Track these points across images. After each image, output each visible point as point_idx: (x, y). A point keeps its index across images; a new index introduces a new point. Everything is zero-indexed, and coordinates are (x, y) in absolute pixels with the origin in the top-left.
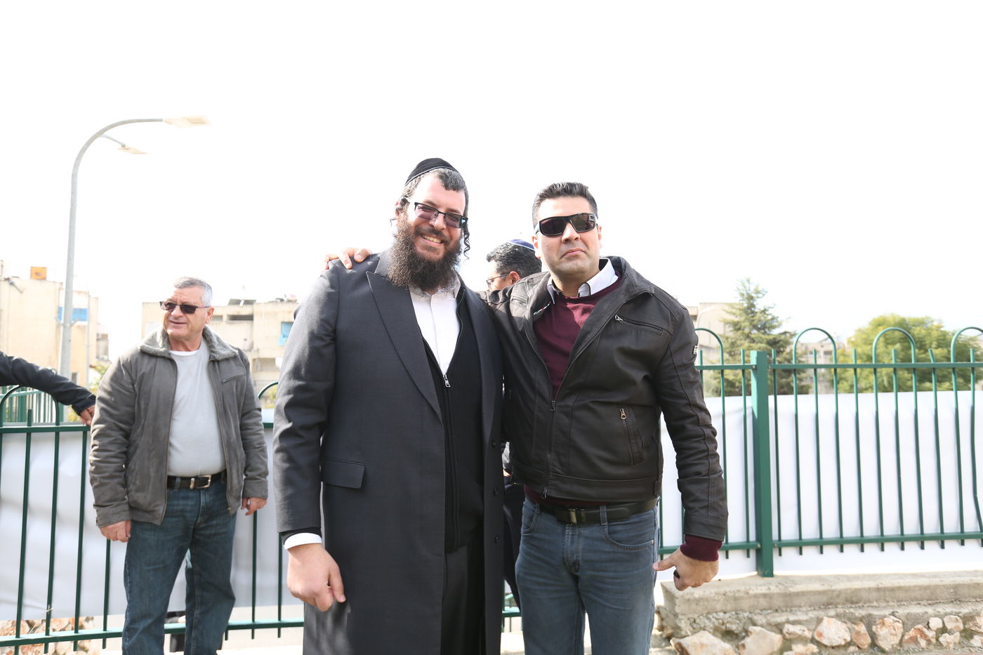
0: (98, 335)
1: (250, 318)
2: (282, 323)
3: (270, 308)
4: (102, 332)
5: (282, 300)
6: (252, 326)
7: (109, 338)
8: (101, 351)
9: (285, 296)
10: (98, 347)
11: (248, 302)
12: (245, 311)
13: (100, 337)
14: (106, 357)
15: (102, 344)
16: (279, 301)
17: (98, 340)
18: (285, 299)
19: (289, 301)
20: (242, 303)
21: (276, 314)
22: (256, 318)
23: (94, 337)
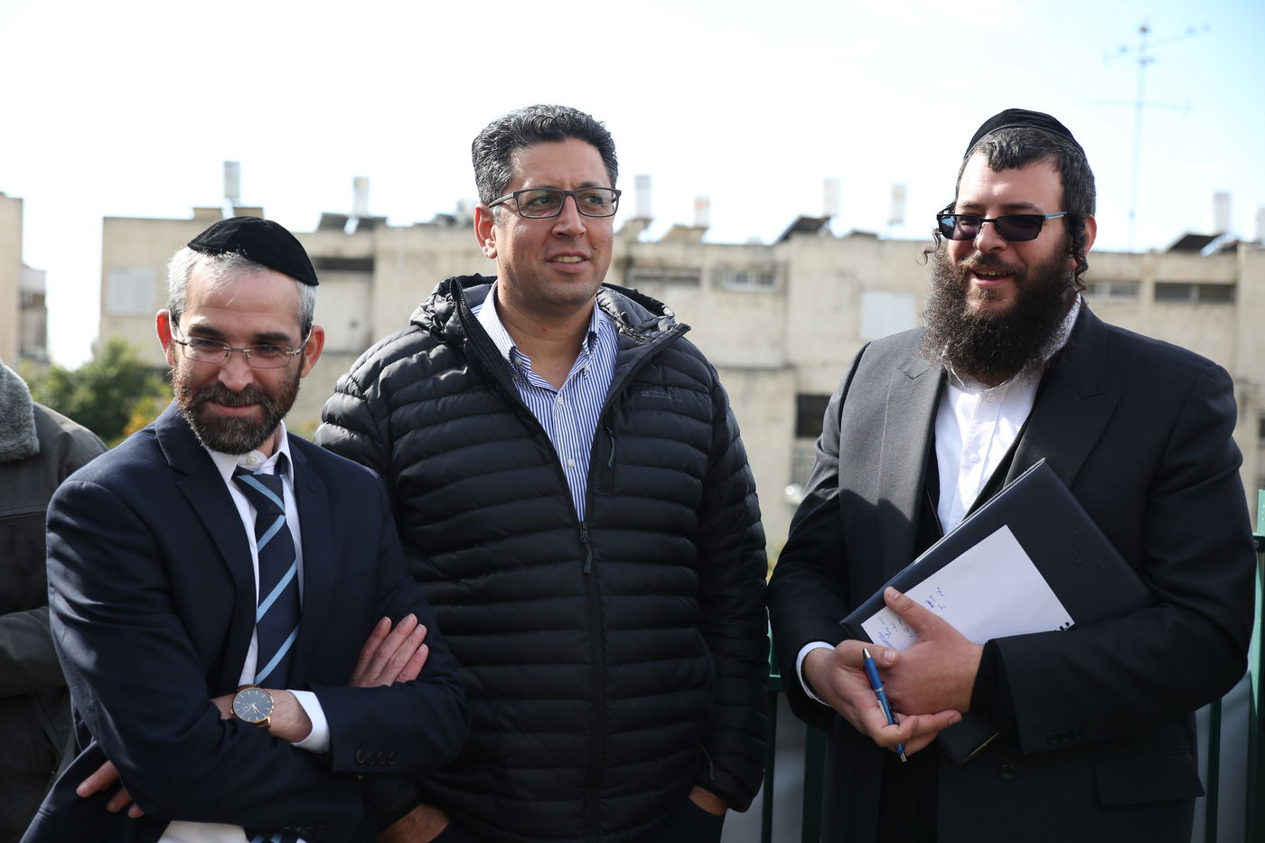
0: (23, 294)
1: (364, 266)
3: (420, 242)
4: (32, 284)
5: (450, 221)
6: (371, 288)
7: (49, 302)
8: (31, 336)
10: (22, 326)
11: (369, 224)
12: (355, 246)
13: (28, 299)
14: (39, 353)
15: (32, 317)
16: (442, 223)
17: (21, 307)
20: (351, 226)
21: (430, 258)
22: (382, 269)
23: (13, 301)
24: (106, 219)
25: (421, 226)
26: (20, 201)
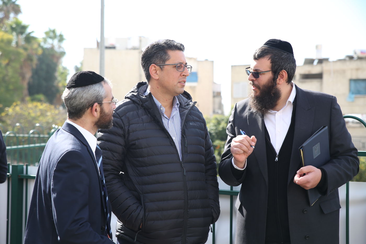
0: (214, 92)
1: (319, 76)
2: (351, 80)
3: (339, 66)
4: (217, 90)
5: (351, 58)
6: (321, 84)
8: (217, 106)
9: (355, 53)
10: (214, 103)
11: (321, 61)
12: (315, 69)
13: (215, 94)
14: (220, 112)
15: (217, 100)
16: (347, 59)
17: (214, 97)
18: (355, 57)
19: (360, 58)
20: (316, 62)
21: (344, 72)
22: (325, 77)
23: (211, 95)
24: (232, 66)
25: (340, 60)
26: (213, 62)
